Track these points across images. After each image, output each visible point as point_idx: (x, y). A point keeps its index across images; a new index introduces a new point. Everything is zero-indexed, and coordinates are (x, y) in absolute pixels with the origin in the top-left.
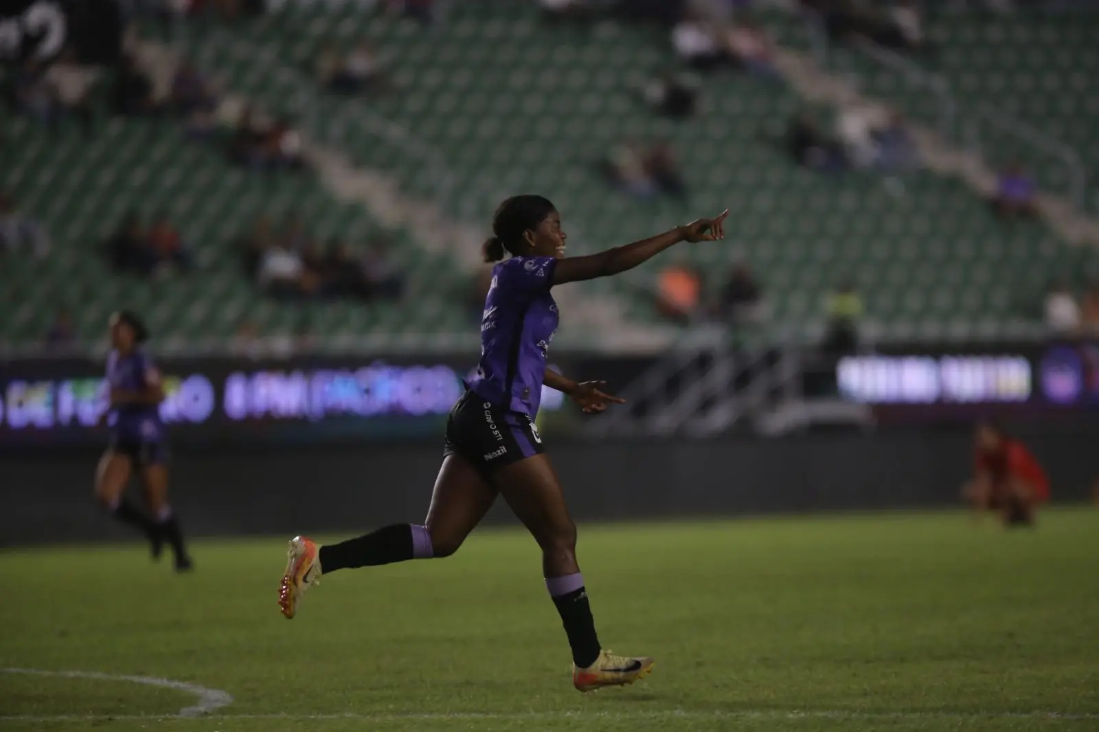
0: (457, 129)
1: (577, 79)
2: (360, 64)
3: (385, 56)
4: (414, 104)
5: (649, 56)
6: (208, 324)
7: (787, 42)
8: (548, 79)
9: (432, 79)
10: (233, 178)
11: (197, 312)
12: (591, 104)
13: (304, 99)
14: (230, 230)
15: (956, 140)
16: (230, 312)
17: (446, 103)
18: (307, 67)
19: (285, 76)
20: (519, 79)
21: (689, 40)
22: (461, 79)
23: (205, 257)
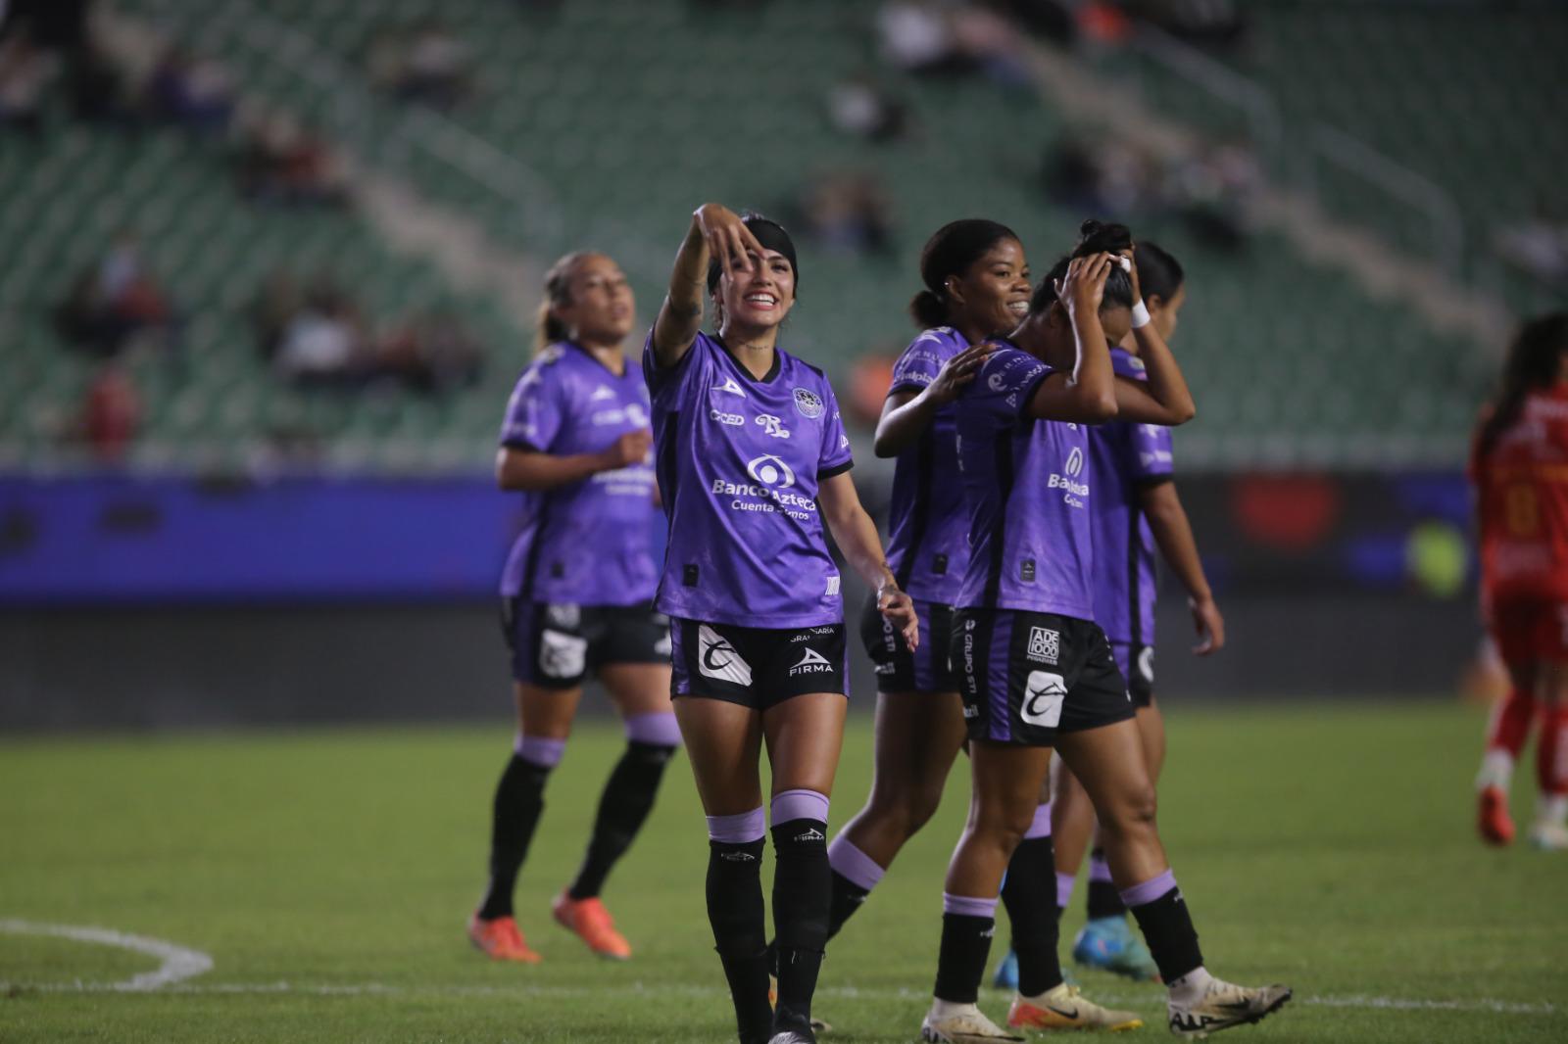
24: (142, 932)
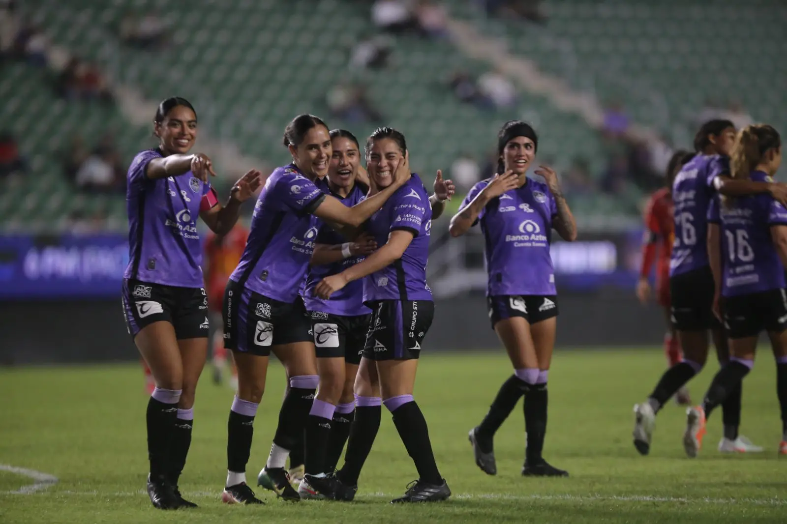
0: (219, 74)
1: (305, 40)
2: (148, 26)
3: (167, 21)
4: (188, 55)
5: (357, 24)
6: (37, 212)
7: (456, 15)
8: (285, 39)
9: (201, 37)
10: (57, 107)
11: (30, 202)
12: (315, 57)
13: (109, 51)
14: (55, 143)
15: (575, 87)
16: (54, 202)
17: (210, 56)
18: (113, 28)
19: (95, 34)
20: (264, 38)
21: (387, 13)
22: (222, 38)
23: (37, 163)
24: (22, 465)
